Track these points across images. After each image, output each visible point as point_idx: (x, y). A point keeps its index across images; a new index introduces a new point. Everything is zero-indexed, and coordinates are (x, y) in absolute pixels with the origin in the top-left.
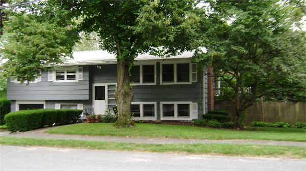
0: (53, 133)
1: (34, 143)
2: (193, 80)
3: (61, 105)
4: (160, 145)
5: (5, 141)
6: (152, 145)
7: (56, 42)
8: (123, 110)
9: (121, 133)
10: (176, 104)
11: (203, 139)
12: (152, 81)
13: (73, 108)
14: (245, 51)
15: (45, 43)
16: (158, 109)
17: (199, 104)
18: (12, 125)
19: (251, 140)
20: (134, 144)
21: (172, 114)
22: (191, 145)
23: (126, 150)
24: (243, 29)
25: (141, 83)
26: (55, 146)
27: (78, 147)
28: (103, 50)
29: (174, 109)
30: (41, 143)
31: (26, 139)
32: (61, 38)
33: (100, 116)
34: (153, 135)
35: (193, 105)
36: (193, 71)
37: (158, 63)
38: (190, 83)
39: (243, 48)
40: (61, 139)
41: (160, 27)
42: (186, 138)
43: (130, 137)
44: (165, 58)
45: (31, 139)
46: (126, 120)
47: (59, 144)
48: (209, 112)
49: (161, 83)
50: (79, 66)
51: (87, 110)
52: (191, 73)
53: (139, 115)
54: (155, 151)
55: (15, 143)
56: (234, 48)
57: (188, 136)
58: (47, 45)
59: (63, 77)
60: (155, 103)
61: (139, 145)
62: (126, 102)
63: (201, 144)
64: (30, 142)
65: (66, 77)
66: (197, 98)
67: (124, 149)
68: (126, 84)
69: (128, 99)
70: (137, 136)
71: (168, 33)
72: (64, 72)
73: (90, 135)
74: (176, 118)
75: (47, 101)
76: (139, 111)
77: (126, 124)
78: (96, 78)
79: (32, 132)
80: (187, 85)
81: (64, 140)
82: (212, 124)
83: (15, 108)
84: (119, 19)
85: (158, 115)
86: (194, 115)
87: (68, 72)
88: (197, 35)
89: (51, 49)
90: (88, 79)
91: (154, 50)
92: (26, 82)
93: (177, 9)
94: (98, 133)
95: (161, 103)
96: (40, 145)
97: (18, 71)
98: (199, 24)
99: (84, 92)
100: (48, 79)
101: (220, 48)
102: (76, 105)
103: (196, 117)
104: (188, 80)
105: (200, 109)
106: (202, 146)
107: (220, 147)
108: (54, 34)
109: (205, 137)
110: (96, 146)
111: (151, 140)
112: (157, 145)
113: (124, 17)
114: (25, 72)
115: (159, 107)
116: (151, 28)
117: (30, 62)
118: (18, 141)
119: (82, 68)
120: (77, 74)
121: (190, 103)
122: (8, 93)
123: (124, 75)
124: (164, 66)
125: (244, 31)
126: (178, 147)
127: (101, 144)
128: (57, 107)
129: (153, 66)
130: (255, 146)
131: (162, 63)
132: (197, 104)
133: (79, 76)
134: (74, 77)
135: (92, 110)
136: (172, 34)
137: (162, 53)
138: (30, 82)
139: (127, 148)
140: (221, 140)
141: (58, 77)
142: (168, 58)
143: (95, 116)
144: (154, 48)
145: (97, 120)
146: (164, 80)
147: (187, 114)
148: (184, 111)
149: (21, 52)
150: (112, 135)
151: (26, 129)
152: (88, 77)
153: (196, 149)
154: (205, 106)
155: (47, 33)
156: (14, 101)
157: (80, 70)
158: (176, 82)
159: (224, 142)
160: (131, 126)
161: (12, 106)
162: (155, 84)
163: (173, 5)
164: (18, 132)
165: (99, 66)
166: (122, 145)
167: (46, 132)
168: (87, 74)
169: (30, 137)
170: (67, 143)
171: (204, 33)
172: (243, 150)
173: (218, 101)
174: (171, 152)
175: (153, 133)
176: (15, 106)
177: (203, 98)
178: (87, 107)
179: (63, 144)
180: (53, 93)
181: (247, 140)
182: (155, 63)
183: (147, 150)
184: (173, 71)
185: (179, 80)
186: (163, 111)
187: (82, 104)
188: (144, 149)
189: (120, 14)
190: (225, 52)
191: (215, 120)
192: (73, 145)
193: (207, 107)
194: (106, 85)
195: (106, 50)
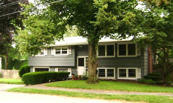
0: (49, 86)
1: (36, 92)
2: (138, 54)
3: (59, 69)
4: (110, 95)
5: (20, 90)
6: (105, 95)
7: (48, 31)
8: (92, 72)
9: (89, 87)
10: (127, 69)
11: (139, 92)
12: (113, 55)
13: (65, 71)
14: (165, 35)
15: (42, 32)
16: (116, 72)
17: (141, 69)
18: (26, 81)
19: (170, 93)
20: (94, 94)
21: (125, 75)
22: (129, 95)
23: (89, 98)
24: (163, 21)
25: (106, 56)
26: (48, 94)
27: (61, 95)
28: (79, 36)
29: (126, 72)
30: (40, 92)
31: (32, 89)
32: (52, 29)
33: (80, 76)
34: (108, 88)
35: (138, 70)
36: (138, 48)
37: (116, 43)
38: (136, 56)
39: (165, 33)
40: (52, 90)
41: (109, 21)
42: (129, 91)
43: (94, 89)
44: (119, 41)
45: (35, 89)
46: (93, 79)
47: (50, 93)
48: (149, 74)
49: (118, 56)
50: (69, 46)
51: (74, 72)
52: (137, 50)
53: (104, 76)
54: (106, 99)
55: (25, 91)
56: (158, 33)
57: (130, 90)
58: (43, 34)
59: (60, 52)
60: (114, 68)
61: (97, 95)
62: (93, 68)
63: (136, 95)
64: (34, 91)
65: (61, 52)
66: (140, 65)
67: (88, 97)
68: (93, 57)
69: (95, 66)
70: (98, 89)
71: (115, 24)
72: (60, 50)
73: (70, 88)
74: (127, 78)
75: (51, 67)
76: (105, 73)
77: (93, 81)
78: (79, 53)
79: (38, 85)
80: (134, 57)
81: (53, 90)
82: (149, 82)
83: (32, 71)
84: (88, 17)
85: (116, 76)
86: (138, 76)
87: (62, 50)
88: (134, 26)
89: (45, 36)
90: (74, 53)
91: (112, 35)
92: (33, 55)
93: (121, 9)
94: (75, 87)
95: (118, 68)
96: (39, 93)
97: (27, 49)
98: (135, 19)
99: (72, 61)
100: (51, 54)
101: (150, 33)
102: (67, 69)
103: (140, 78)
104: (135, 54)
105: (142, 72)
106: (136, 96)
107: (148, 97)
108: (47, 26)
109: (141, 90)
110: (71, 95)
111: (106, 92)
112: (108, 95)
113: (91, 16)
114: (32, 49)
115: (116, 71)
116: (104, 22)
117: (35, 43)
118: (27, 91)
119: (70, 47)
120: (68, 51)
121: (136, 68)
122: (29, 62)
123: (93, 51)
124: (120, 45)
125: (163, 23)
126: (121, 97)
127: (75, 94)
128: (56, 70)
129: (113, 46)
130: (171, 98)
131: (118, 44)
132: (140, 69)
133: (69, 52)
134: (66, 52)
135: (77, 72)
136: (118, 25)
137: (118, 38)
138: (35, 56)
139: (89, 97)
140: (151, 93)
141: (57, 53)
142: (121, 40)
143: (78, 76)
144: (113, 34)
145: (79, 78)
146: (120, 54)
147: (134, 75)
148: (132, 73)
149: (29, 38)
150: (83, 88)
151: (34, 83)
152: (74, 52)
153: (132, 98)
154: (146, 71)
155: (43, 26)
156: (32, 67)
157: (69, 48)
158: (127, 56)
159: (152, 94)
160: (96, 83)
161: (31, 70)
162: (114, 56)
163: (118, 7)
164: (30, 85)
165: (81, 45)
166: (87, 95)
167: (45, 85)
168: (74, 51)
169: (34, 88)
170: (55, 92)
171: (139, 24)
172: (162, 100)
173: (155, 67)
174: (116, 100)
175: (108, 87)
176: (33, 69)
177: (144, 66)
178: (73, 70)
179: (53, 93)
180: (54, 62)
181: (167, 93)
182: (114, 44)
183: (101, 98)
184: (125, 48)
185: (129, 54)
186: (119, 73)
187: (71, 69)
188: (100, 97)
189: (88, 14)
190: (153, 36)
191: (151, 79)
192: (58, 93)
193: (147, 71)
194: (85, 57)
195: (81, 36)
